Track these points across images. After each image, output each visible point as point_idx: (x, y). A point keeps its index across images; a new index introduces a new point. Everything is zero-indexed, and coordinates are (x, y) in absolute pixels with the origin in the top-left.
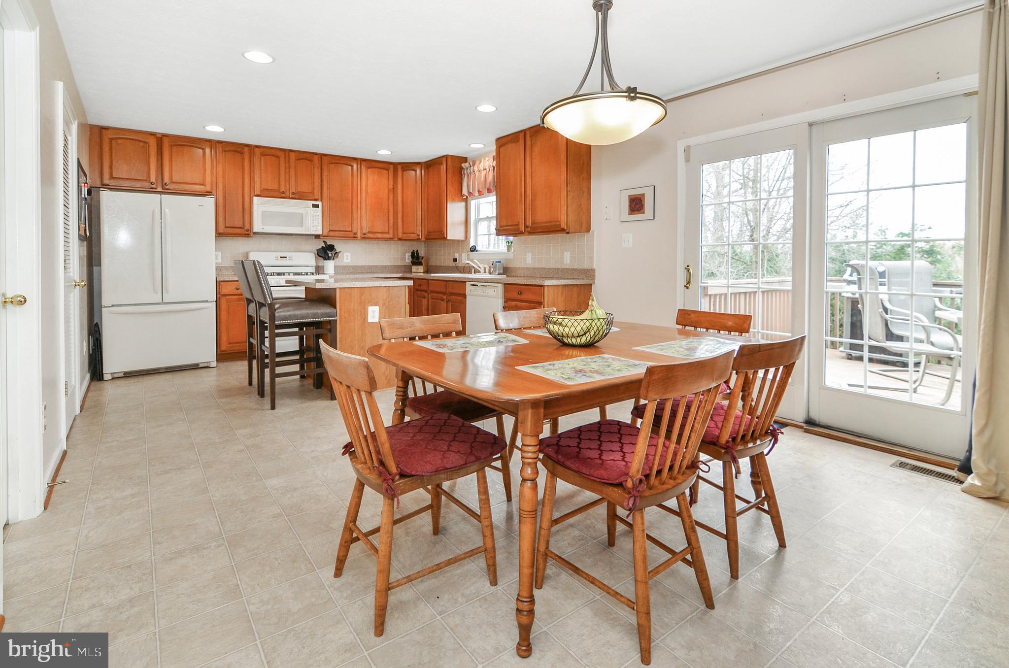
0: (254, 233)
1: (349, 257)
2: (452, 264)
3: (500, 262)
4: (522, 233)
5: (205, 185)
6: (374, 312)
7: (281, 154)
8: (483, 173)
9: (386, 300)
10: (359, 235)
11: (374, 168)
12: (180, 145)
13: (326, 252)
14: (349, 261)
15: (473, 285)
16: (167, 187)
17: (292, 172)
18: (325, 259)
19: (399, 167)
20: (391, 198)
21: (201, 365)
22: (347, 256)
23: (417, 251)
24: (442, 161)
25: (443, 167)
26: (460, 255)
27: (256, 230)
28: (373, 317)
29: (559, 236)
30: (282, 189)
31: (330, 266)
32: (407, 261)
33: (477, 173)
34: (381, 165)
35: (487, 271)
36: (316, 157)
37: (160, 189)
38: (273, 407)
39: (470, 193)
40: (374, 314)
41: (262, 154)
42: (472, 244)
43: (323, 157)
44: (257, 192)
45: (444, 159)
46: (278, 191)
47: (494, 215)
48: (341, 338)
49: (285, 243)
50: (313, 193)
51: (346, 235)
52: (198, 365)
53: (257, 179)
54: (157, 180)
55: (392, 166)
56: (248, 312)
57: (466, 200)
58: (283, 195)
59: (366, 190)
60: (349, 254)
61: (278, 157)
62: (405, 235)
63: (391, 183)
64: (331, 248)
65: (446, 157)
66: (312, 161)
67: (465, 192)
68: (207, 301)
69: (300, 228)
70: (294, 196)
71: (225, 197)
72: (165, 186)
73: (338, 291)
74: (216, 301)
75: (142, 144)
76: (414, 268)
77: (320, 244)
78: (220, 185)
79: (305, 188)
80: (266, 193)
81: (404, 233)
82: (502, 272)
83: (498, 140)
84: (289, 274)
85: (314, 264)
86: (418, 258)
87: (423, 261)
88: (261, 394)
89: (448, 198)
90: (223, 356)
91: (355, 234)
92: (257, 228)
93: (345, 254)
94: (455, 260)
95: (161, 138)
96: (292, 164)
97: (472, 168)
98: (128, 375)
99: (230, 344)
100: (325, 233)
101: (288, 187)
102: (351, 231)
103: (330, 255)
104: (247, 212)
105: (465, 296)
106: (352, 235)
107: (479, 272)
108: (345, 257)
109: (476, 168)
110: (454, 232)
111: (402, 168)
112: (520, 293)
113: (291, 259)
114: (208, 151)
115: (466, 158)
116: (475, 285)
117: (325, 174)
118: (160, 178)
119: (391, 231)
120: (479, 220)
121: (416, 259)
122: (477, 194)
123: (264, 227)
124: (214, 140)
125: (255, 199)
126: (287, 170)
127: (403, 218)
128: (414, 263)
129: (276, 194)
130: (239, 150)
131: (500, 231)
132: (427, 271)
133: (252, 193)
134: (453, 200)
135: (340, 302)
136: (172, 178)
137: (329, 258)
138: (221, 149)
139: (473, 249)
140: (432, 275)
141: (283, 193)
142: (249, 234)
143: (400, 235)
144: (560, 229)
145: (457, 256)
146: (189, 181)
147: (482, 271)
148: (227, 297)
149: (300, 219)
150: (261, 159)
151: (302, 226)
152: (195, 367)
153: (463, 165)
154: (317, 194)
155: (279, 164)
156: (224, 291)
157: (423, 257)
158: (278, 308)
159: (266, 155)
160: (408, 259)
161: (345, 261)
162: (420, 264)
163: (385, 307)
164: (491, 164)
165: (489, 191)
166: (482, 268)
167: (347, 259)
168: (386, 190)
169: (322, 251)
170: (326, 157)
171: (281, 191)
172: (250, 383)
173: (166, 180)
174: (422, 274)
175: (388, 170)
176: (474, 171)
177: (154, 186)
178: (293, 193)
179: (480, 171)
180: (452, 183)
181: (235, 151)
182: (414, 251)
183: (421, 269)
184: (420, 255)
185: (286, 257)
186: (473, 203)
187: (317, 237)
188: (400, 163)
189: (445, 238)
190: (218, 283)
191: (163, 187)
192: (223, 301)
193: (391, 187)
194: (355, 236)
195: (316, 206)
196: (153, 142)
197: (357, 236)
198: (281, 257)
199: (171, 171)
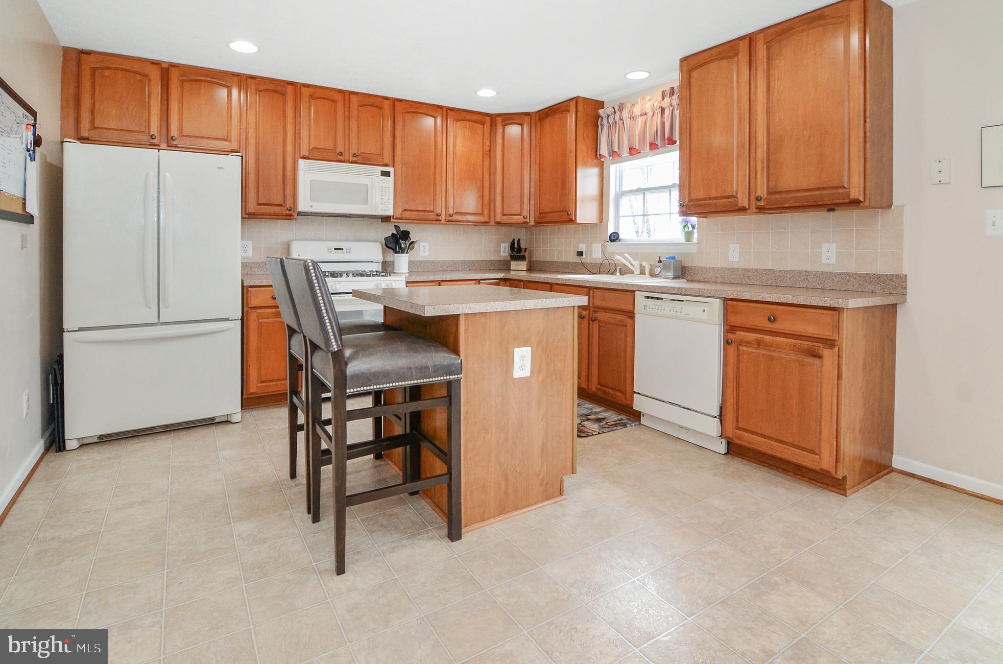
0: (299, 214)
1: (427, 249)
4: (743, 210)
5: (230, 141)
6: (522, 358)
7: (339, 97)
8: (640, 121)
9: (542, 334)
10: (443, 218)
11: (464, 120)
12: (196, 80)
13: (398, 242)
14: (427, 254)
15: (648, 297)
16: (175, 143)
17: (354, 124)
18: (396, 252)
19: (499, 119)
20: (487, 164)
21: (217, 420)
22: (424, 247)
23: (519, 240)
24: (568, 106)
25: (571, 119)
26: (589, 247)
27: (302, 207)
28: (522, 367)
30: (340, 149)
31: (402, 261)
32: (502, 254)
33: (627, 122)
34: (474, 117)
36: (387, 103)
37: (164, 146)
38: (340, 570)
39: (613, 153)
40: (522, 362)
41: (312, 97)
42: (611, 230)
43: (396, 103)
44: (305, 153)
45: (573, 104)
46: (334, 150)
47: (677, 182)
49: (341, 229)
50: (381, 155)
51: (420, 217)
52: (213, 419)
53: (304, 133)
54: (160, 133)
55: (488, 119)
56: (290, 349)
57: (601, 165)
58: (340, 158)
59: (454, 153)
60: (427, 244)
61: (335, 101)
62: (505, 217)
63: (487, 143)
64: (405, 235)
65: (576, 99)
66: (381, 108)
67: (604, 150)
68: (227, 319)
69: (363, 207)
70: (355, 159)
71: (257, 160)
72: (172, 142)
73: (462, 321)
74: (242, 319)
75: (138, 77)
76: (514, 265)
77: (390, 230)
78: (252, 141)
79: (370, 147)
80: (317, 154)
81: (504, 215)
82: (680, 274)
83: (683, 60)
84: (347, 274)
85: (380, 258)
86: (520, 250)
87: (526, 254)
88: (315, 511)
89: (578, 160)
90: (250, 401)
91: (438, 215)
92: (303, 205)
93: (422, 244)
94: (580, 254)
95: (168, 69)
96: (354, 113)
97: (618, 114)
98: (106, 439)
99: (262, 382)
100: (398, 215)
101: (347, 147)
102: (432, 212)
103: (403, 246)
104: (289, 181)
106: (434, 217)
108: (422, 249)
109: (625, 114)
110: (585, 213)
111: (503, 120)
112: (772, 320)
113: (349, 251)
114: (235, 92)
115: (603, 103)
116: (658, 298)
117: (399, 127)
118: (164, 131)
119: (486, 212)
120: (622, 194)
121: (517, 252)
122: (625, 153)
123: (313, 204)
124: (244, 74)
125: (302, 163)
126: (347, 121)
127: (503, 193)
128: (513, 258)
129: (330, 156)
130: (280, 89)
131: (689, 207)
132: (530, 269)
133: (297, 154)
134: (585, 164)
135: (466, 341)
136: (182, 130)
137: (402, 251)
138: (253, 87)
139: (614, 238)
140: (560, 276)
141: (341, 154)
142: (291, 215)
143: (499, 218)
144: (847, 201)
145: (582, 247)
146: (205, 133)
147: (637, 272)
148: (259, 311)
149: (364, 193)
150: (310, 103)
151: (366, 201)
152: (210, 423)
153: (601, 112)
154: (387, 159)
155: (335, 111)
156: (254, 302)
157: (526, 249)
158: (353, 357)
159: (318, 98)
160: (504, 251)
161: (422, 254)
162: (523, 258)
163: (541, 347)
164: (656, 104)
165: (672, 142)
166: (638, 267)
167: (425, 251)
168: (481, 151)
169: (392, 240)
170: (400, 103)
171: (338, 152)
172: (293, 475)
173: (174, 132)
174: (525, 273)
175: (483, 124)
176: (621, 119)
177: (155, 141)
178: (354, 155)
179: (632, 118)
180: (584, 138)
181: (273, 91)
182: (514, 240)
183: (523, 265)
184: (522, 247)
185: (342, 249)
186: (614, 169)
187: (386, 219)
188: (499, 115)
189: (572, 221)
190: (245, 290)
191: (168, 143)
192: (253, 316)
193: (487, 148)
194: (438, 218)
195: (386, 174)
196: (155, 74)
197: (440, 218)
198: (335, 249)
199: (181, 119)
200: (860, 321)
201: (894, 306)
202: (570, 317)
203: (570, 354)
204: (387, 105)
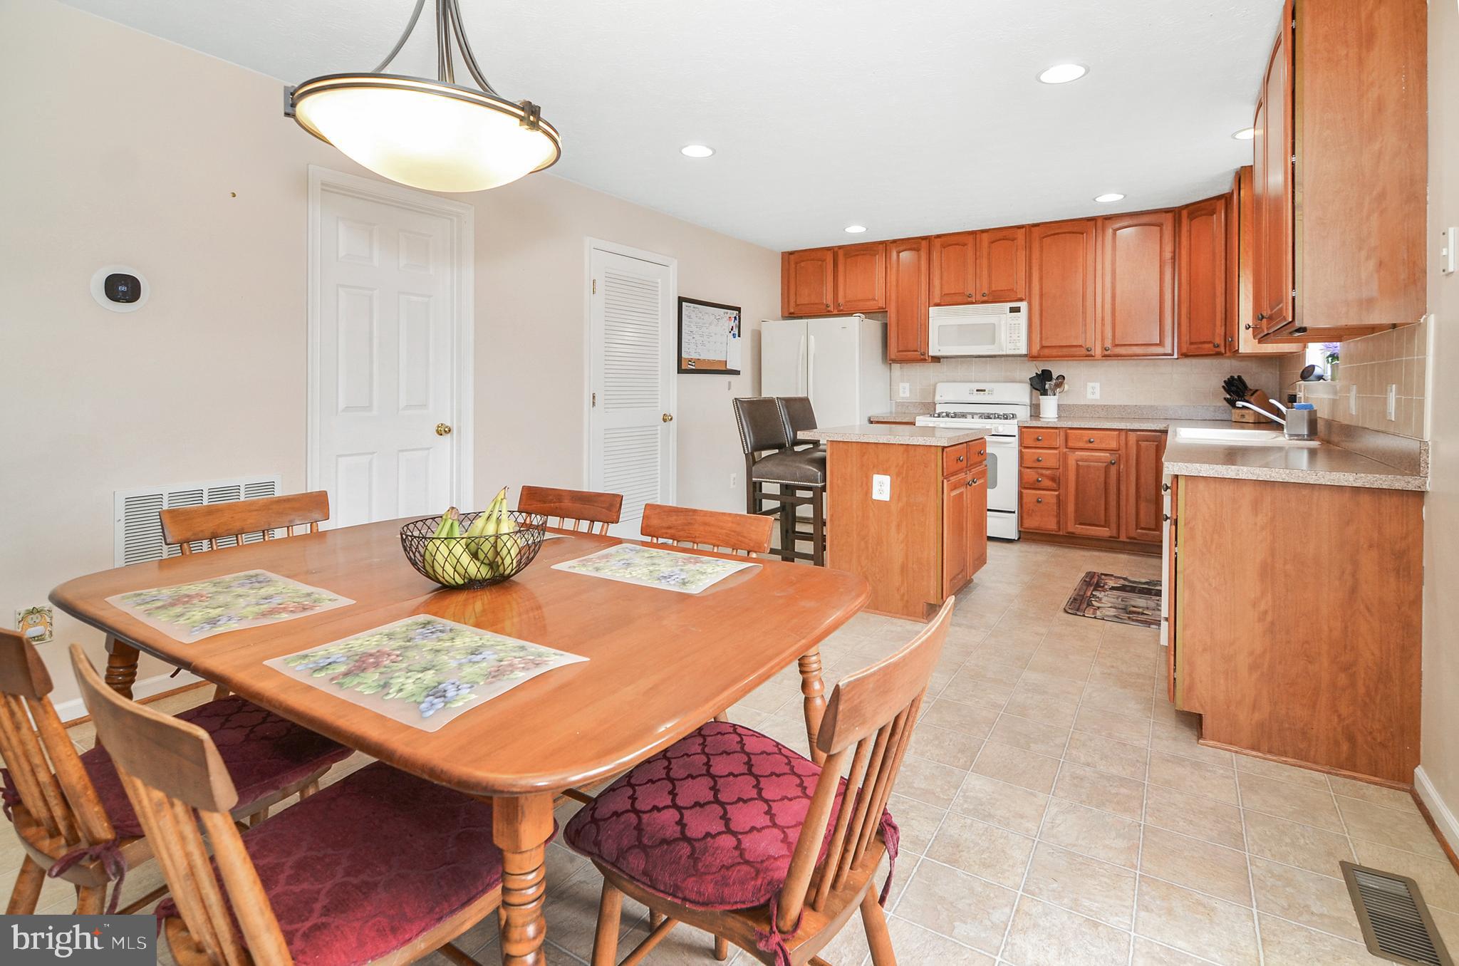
0: (931, 357)
1: (1098, 391)
5: (878, 301)
6: (881, 484)
7: (970, 239)
9: (902, 466)
10: (1098, 351)
12: (855, 256)
13: (1042, 383)
14: (1097, 396)
16: (842, 308)
17: (985, 263)
18: (1042, 394)
19: (1185, 213)
22: (1093, 388)
23: (1239, 377)
27: (933, 351)
28: (881, 492)
30: (971, 290)
31: (1049, 405)
34: (1146, 219)
36: (1021, 232)
37: (835, 312)
40: (882, 487)
41: (944, 246)
43: (1032, 229)
44: (937, 299)
46: (964, 293)
50: (1014, 290)
51: (1071, 354)
53: (936, 282)
54: (832, 301)
55: (1170, 215)
58: (969, 299)
60: (1097, 385)
61: (965, 245)
62: (1193, 346)
63: (1169, 248)
66: (1014, 239)
69: (992, 347)
70: (985, 298)
71: (898, 312)
72: (840, 308)
75: (820, 263)
77: (1033, 370)
78: (893, 297)
79: (1000, 285)
80: (948, 299)
81: (1191, 343)
85: (1027, 401)
91: (1088, 350)
92: (935, 349)
93: (1085, 384)
95: (837, 252)
96: (985, 251)
100: (1034, 353)
101: (977, 288)
102: (1081, 346)
104: (923, 328)
106: (1084, 352)
108: (1089, 390)
113: (991, 392)
117: (1035, 255)
119: (1168, 341)
123: (941, 348)
125: (933, 310)
126: (978, 261)
127: (1190, 313)
129: (960, 299)
133: (929, 303)
135: (831, 462)
136: (846, 297)
137: (1048, 393)
138: (894, 250)
141: (970, 296)
142: (925, 360)
143: (1185, 347)
145: (1297, 389)
149: (991, 333)
150: (943, 252)
151: (993, 342)
154: (1021, 292)
155: (965, 254)
157: (1255, 391)
159: (949, 245)
161: (1089, 396)
163: (899, 479)
167: (1093, 393)
169: (1036, 381)
170: (1037, 228)
171: (968, 294)
173: (841, 300)
175: (1160, 224)
177: (830, 309)
178: (984, 295)
181: (910, 249)
184: (1249, 386)
185: (984, 391)
187: (1025, 358)
188: (1186, 207)
191: (837, 307)
193: (1168, 255)
194: (1088, 353)
195: (1015, 310)
196: (829, 258)
197: (1093, 353)
198: (977, 390)
204: (1020, 234)
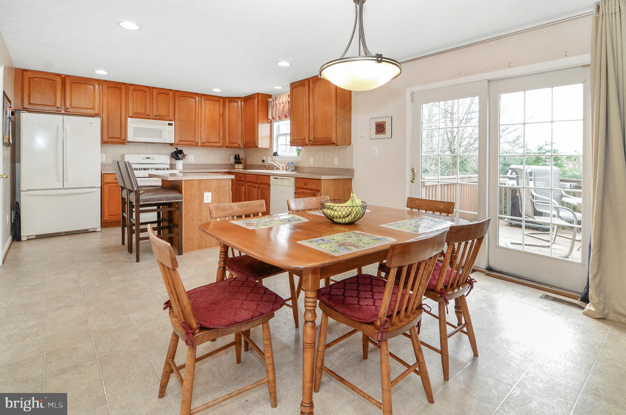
0: (128, 142)
1: (193, 158)
2: (261, 163)
3: (293, 163)
4: (307, 145)
5: (95, 110)
6: (208, 196)
7: (148, 90)
8: (282, 105)
9: (216, 188)
10: (199, 144)
11: (210, 100)
12: (77, 83)
13: (177, 155)
14: (193, 160)
15: (275, 178)
16: (68, 110)
17: (155, 102)
18: (177, 160)
19: (227, 100)
20: (221, 120)
21: (90, 230)
22: (192, 157)
23: (239, 154)
24: (255, 96)
25: (256, 101)
26: (267, 158)
27: (129, 140)
28: (208, 199)
29: (331, 147)
30: (148, 113)
31: (180, 164)
32: (231, 161)
33: (278, 105)
34: (216, 99)
35: (284, 169)
36: (171, 92)
37: (63, 112)
38: (138, 261)
39: (273, 118)
40: (208, 197)
41: (134, 90)
42: (274, 151)
43: (176, 92)
44: (131, 115)
45: (256, 96)
46: (145, 114)
47: (289, 132)
48: (185, 213)
49: (150, 148)
50: (168, 116)
51: (191, 144)
52: (88, 230)
53: (131, 106)
54: (61, 106)
55: (222, 99)
56: (122, 195)
57: (271, 122)
58: (148, 117)
59: (205, 115)
60: (193, 156)
61: (145, 92)
62: (230, 144)
63: (221, 110)
64: (181, 152)
65: (258, 94)
66: (168, 95)
67: (270, 117)
68: (94, 187)
69: (159, 139)
70: (155, 118)
71: (108, 118)
72: (67, 110)
73: (183, 182)
74: (101, 187)
75: (51, 81)
76: (236, 166)
77: (173, 150)
78: (105, 109)
79: (163, 112)
80: (137, 115)
81: (230, 143)
82: (294, 169)
83: (291, 84)
84: (152, 169)
85: (169, 162)
86: (239, 159)
87: (242, 161)
88: (130, 251)
89: (259, 120)
90: (105, 224)
91: (197, 143)
92: (130, 138)
93: (190, 156)
94: (263, 161)
95: (65, 77)
96: (155, 97)
97: (275, 101)
98: (39, 237)
99: (110, 216)
100: (177, 142)
101: (151, 112)
102: (194, 141)
103: (180, 157)
104: (123, 127)
105: (269, 185)
106: (194, 143)
107: (279, 169)
108: (190, 158)
109: (277, 102)
110: (263, 143)
111: (229, 100)
112: (306, 184)
113: (153, 159)
114: (97, 86)
115: (271, 95)
116: (276, 178)
117: (177, 103)
118: (63, 104)
119: (221, 141)
120: (279, 135)
121: (238, 160)
122: (278, 119)
123: (135, 138)
124: (101, 80)
125: (129, 119)
126: (151, 101)
127: (229, 133)
128: (236, 163)
129: (143, 116)
130: (118, 86)
131: (293, 143)
132: (245, 168)
133: (127, 115)
134: (262, 122)
135: (185, 189)
136: (72, 105)
137: (179, 159)
138: (106, 85)
139: (275, 154)
140: (248, 171)
141: (148, 115)
142: (124, 143)
143: (227, 144)
144: (331, 143)
145: (265, 158)
146: (83, 106)
147: (281, 168)
148: (109, 184)
149: (160, 133)
150: (133, 93)
151: (161, 137)
152: (86, 232)
153: (269, 100)
154: (171, 117)
155: (146, 95)
156: (107, 180)
157: (242, 159)
158: (142, 193)
159: (137, 90)
160: (232, 160)
161: (190, 160)
162: (240, 163)
163: (215, 193)
164: (287, 99)
165: (286, 117)
166: (281, 167)
167: (191, 159)
168: (218, 115)
169: (174, 154)
170: (178, 92)
171: (147, 114)
172: (123, 243)
173: (68, 105)
174: (241, 170)
175: (219, 102)
176: (276, 104)
177: (59, 110)
178: (155, 116)
179: (280, 104)
180: (262, 111)
181: (116, 87)
182: (236, 154)
183: (241, 166)
184: (240, 157)
185: (150, 158)
186: (275, 125)
187: (171, 144)
188: (227, 98)
189: (257, 147)
190: (102, 175)
191: (65, 109)
192: (106, 187)
193: (221, 113)
194: (197, 144)
195: (171, 124)
196: (59, 81)
197: (198, 144)
198: (146, 158)
199: (71, 100)
200: (331, 184)
201: (351, 179)
202: (228, 183)
203: (228, 195)
204: (171, 94)
